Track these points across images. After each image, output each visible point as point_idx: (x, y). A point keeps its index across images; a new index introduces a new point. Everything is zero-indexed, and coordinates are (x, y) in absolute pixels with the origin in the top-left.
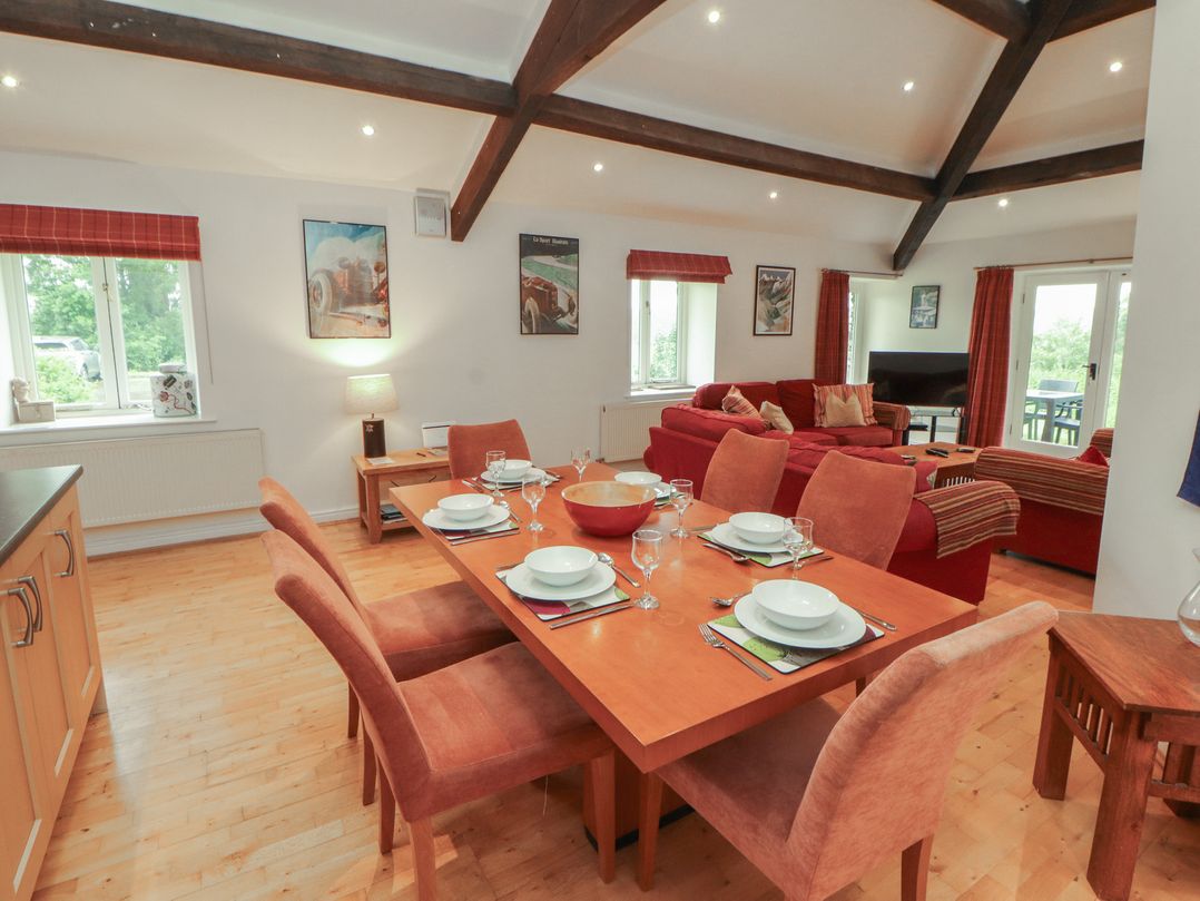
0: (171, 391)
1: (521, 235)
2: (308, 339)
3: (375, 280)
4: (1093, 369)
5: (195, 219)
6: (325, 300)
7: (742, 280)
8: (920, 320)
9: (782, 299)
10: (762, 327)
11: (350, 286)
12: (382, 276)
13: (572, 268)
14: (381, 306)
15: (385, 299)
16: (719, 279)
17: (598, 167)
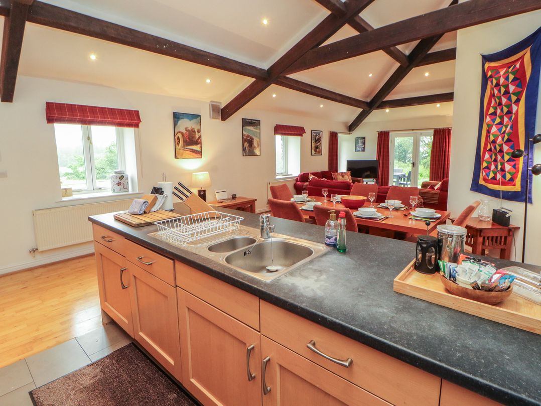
0: (122, 181)
1: (243, 119)
2: (174, 158)
3: (197, 136)
4: (413, 164)
5: (138, 112)
6: (181, 143)
7: (307, 136)
8: (359, 149)
9: (319, 142)
10: (313, 152)
11: (189, 138)
12: (199, 134)
13: (258, 131)
14: (199, 146)
15: (200, 143)
16: (301, 135)
17: (274, 96)
